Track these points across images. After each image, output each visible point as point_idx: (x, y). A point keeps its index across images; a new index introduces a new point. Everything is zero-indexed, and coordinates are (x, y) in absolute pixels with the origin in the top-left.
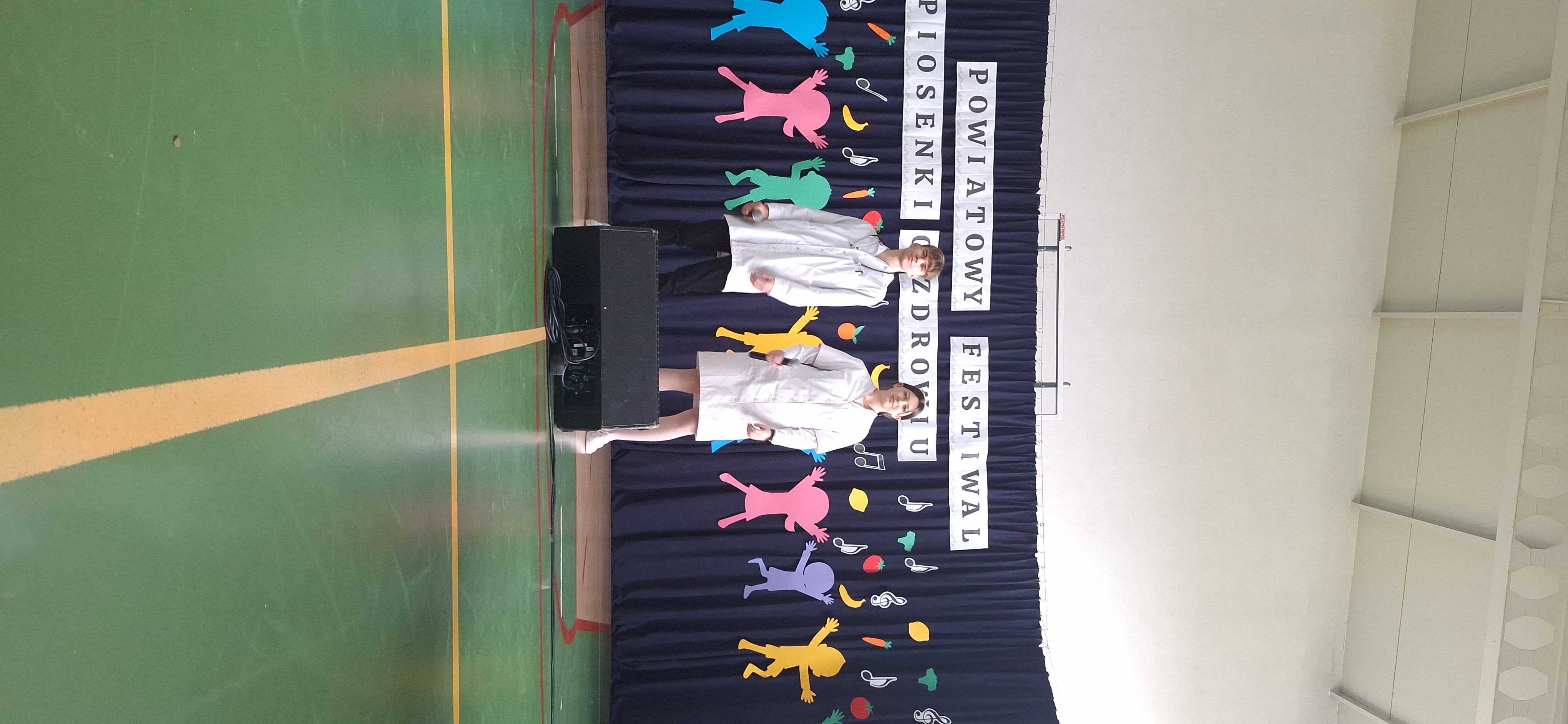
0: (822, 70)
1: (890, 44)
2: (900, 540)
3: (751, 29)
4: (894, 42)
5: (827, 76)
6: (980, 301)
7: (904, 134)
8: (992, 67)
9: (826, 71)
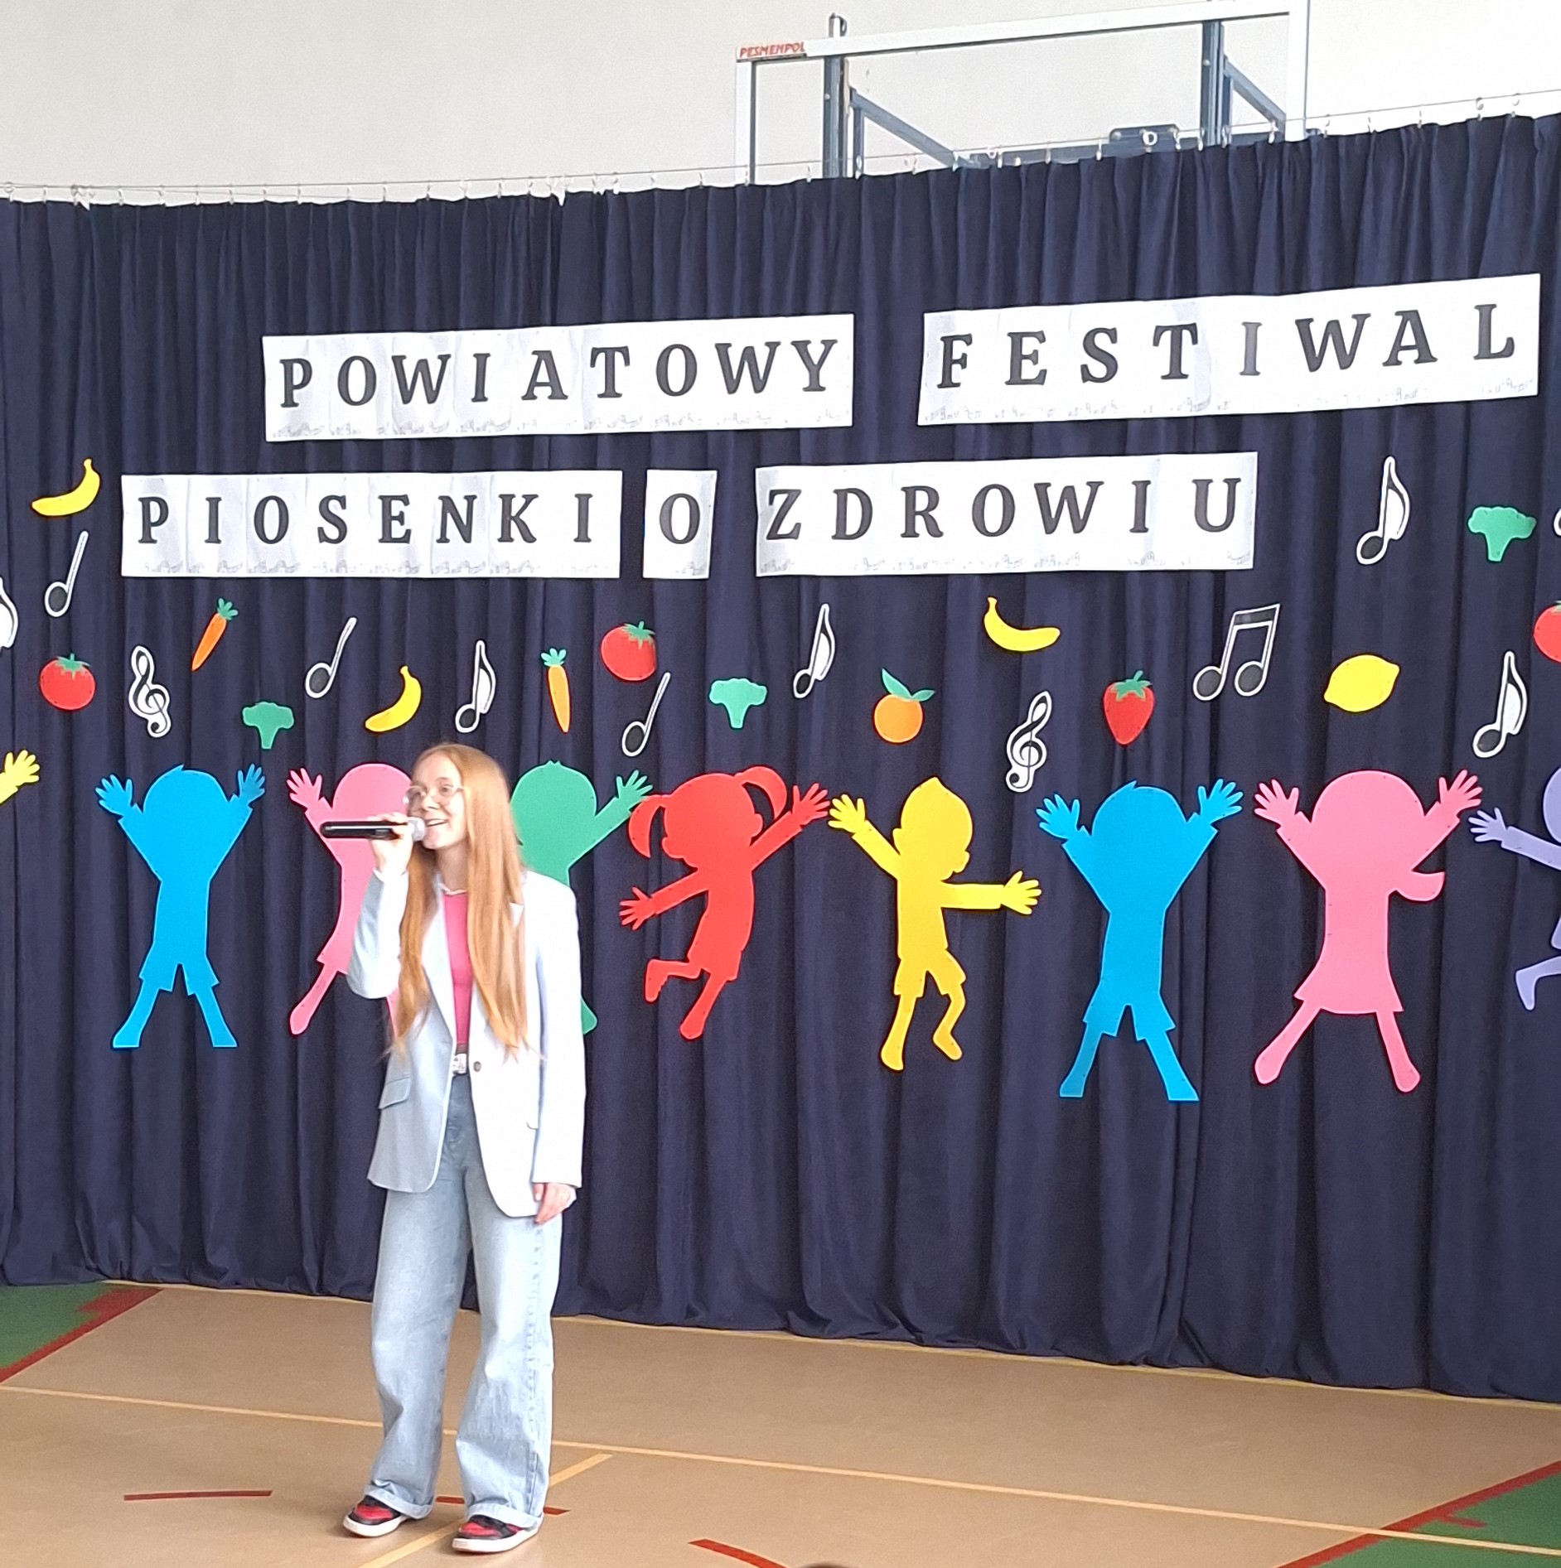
0: (290, 783)
1: (235, 613)
2: (1495, 554)
3: (212, 954)
4: (229, 605)
5: (303, 771)
6: (829, 344)
7: (424, 573)
8: (276, 349)
9: (294, 774)
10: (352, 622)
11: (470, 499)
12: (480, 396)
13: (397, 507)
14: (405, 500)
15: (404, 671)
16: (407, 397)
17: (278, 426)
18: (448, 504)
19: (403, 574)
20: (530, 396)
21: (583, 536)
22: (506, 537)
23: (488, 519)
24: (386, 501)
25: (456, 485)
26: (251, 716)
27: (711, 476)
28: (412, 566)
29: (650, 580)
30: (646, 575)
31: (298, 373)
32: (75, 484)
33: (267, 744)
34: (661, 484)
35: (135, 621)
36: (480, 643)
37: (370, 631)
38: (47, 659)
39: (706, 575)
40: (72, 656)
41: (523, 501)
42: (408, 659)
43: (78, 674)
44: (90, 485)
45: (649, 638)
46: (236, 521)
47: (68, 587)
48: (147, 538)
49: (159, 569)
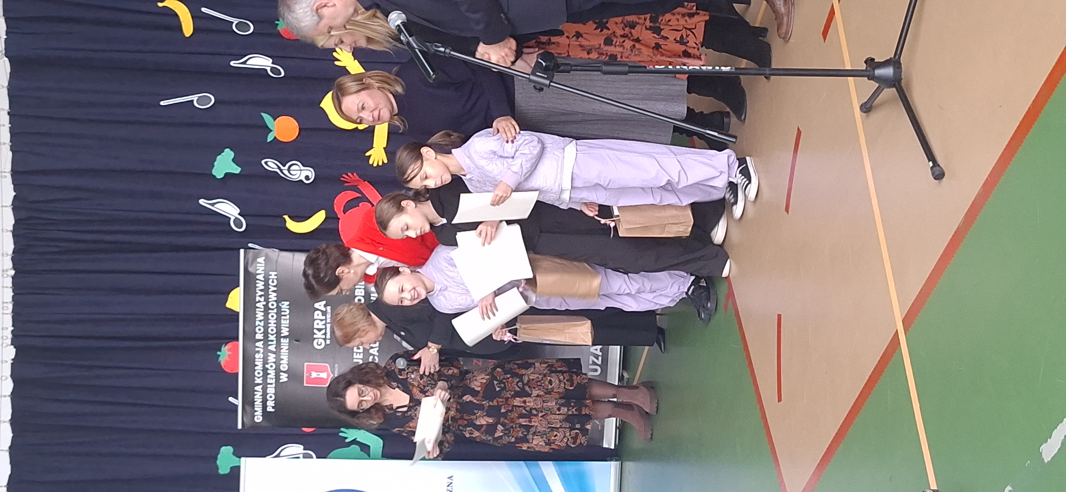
32: (173, 12)
47: (235, 20)
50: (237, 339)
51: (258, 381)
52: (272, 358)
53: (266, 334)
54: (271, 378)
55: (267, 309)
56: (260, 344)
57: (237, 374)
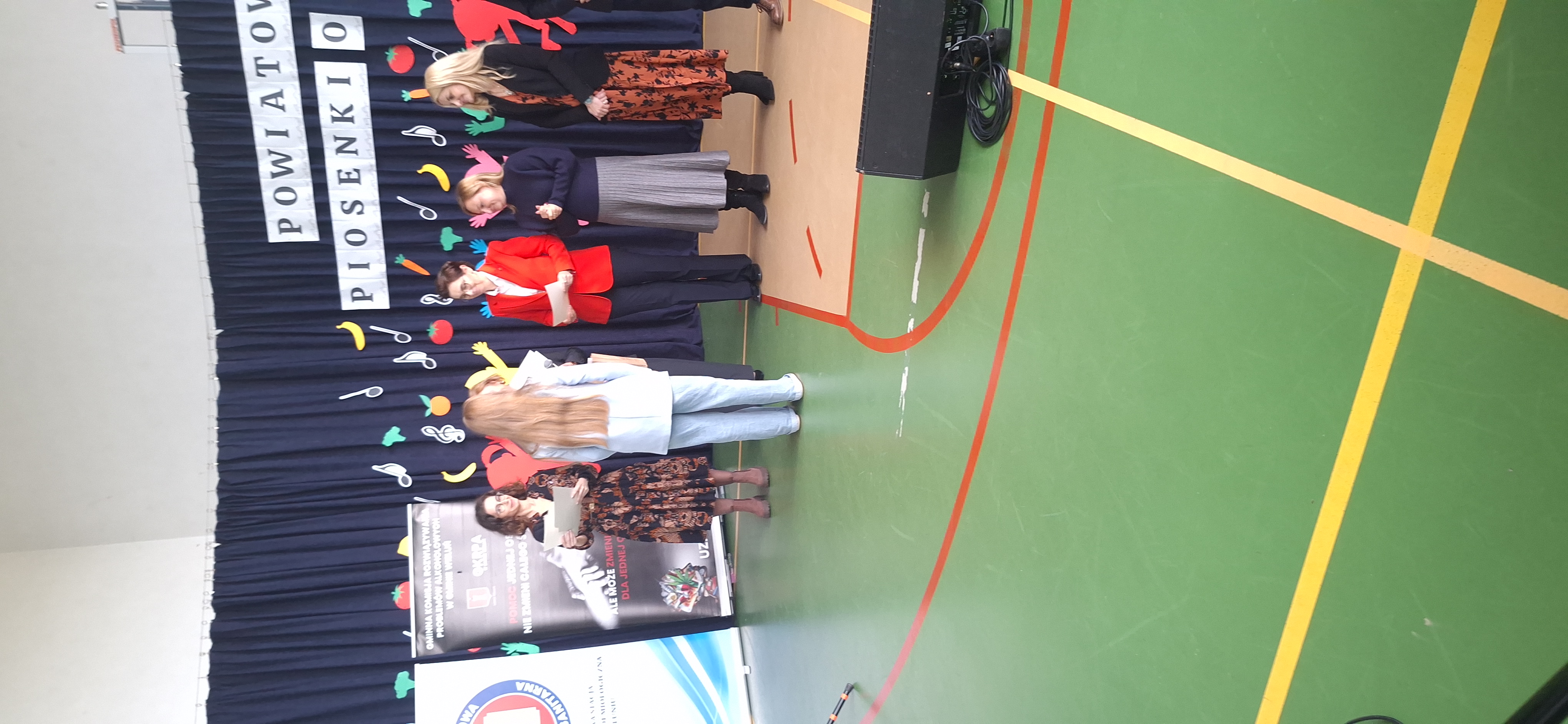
0: (477, 227)
4: (398, 258)
5: (471, 220)
7: (374, 162)
8: (274, 236)
9: (472, 225)
10: (399, 198)
11: (336, 138)
12: (285, 133)
13: (344, 176)
14: (339, 171)
15: (420, 172)
16: (289, 171)
17: (311, 235)
18: (340, 150)
19: (375, 174)
20: (282, 108)
21: (347, 81)
22: (351, 120)
23: (344, 129)
24: (341, 181)
25: (330, 147)
26: (448, 246)
27: (313, 16)
28: (370, 168)
29: (366, 47)
30: (363, 48)
31: (285, 226)
32: (348, 332)
33: (459, 239)
34: (318, 41)
35: (409, 303)
36: (404, 133)
37: (403, 189)
38: (430, 342)
39: (360, 18)
40: (428, 330)
41: (334, 111)
42: (414, 170)
43: (436, 327)
44: (348, 325)
45: (394, 49)
46: (358, 255)
47: (397, 334)
48: (370, 298)
49: (384, 292)
50: (407, 579)
51: (428, 612)
52: (438, 590)
53: (432, 571)
54: (439, 609)
55: (432, 549)
56: (428, 581)
57: (409, 610)
